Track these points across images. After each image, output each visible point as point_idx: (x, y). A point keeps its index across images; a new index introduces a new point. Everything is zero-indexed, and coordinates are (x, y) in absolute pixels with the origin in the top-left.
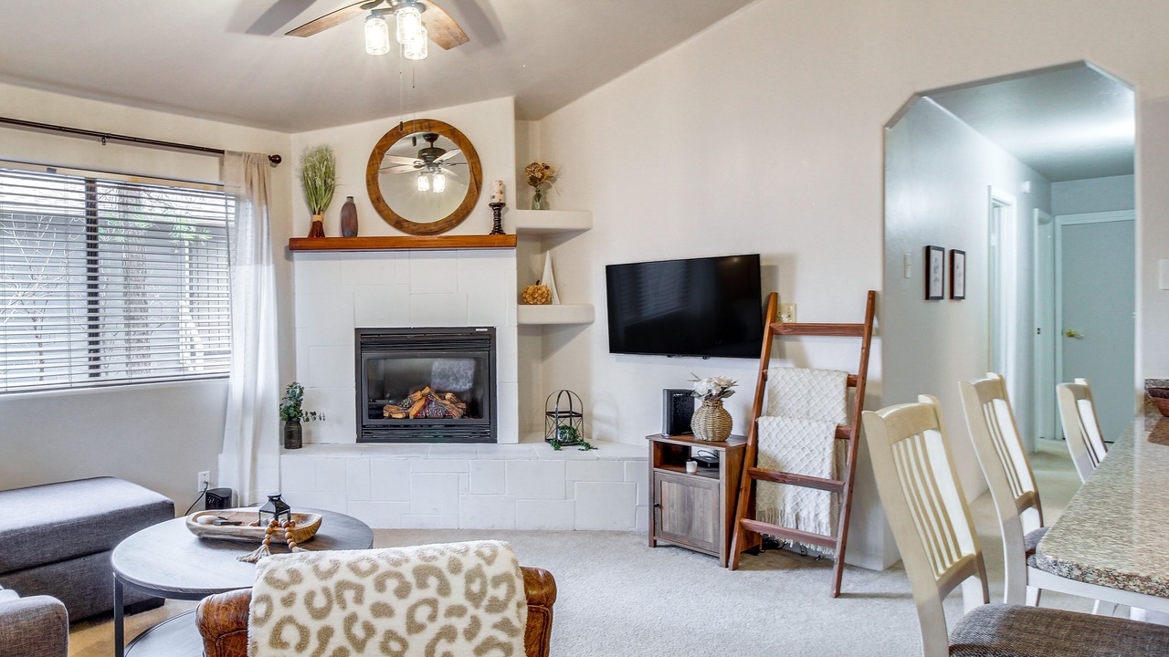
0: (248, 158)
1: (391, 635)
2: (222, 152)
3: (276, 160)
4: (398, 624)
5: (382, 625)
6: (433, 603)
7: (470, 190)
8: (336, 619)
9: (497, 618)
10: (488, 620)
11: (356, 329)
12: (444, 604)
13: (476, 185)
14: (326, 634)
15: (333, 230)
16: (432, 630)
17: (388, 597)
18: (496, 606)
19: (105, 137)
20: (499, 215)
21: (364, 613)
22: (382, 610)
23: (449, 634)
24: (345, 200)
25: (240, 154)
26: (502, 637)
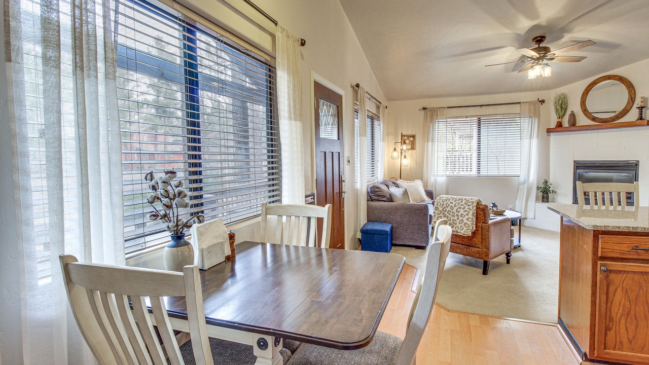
0: (530, 103)
1: (452, 206)
2: (520, 103)
3: (543, 102)
4: (453, 205)
5: (451, 205)
6: (459, 203)
7: (628, 102)
8: (445, 203)
9: (468, 207)
10: (467, 207)
11: (575, 161)
12: (461, 204)
13: (632, 99)
14: (443, 204)
15: (566, 124)
16: (458, 207)
17: (453, 201)
18: (469, 205)
19: (481, 106)
20: (641, 112)
21: (449, 203)
22: (452, 203)
23: (460, 208)
24: (570, 113)
25: (527, 102)
26: (468, 210)
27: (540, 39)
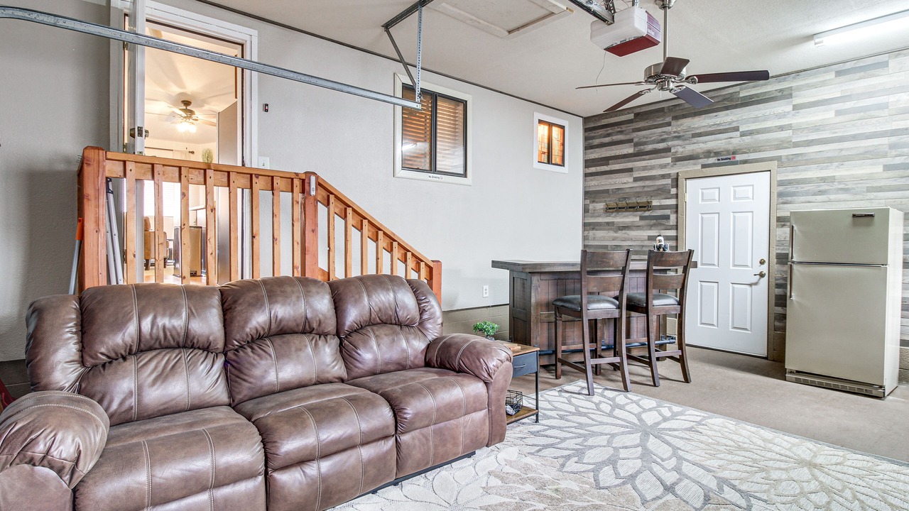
27: (187, 103)
